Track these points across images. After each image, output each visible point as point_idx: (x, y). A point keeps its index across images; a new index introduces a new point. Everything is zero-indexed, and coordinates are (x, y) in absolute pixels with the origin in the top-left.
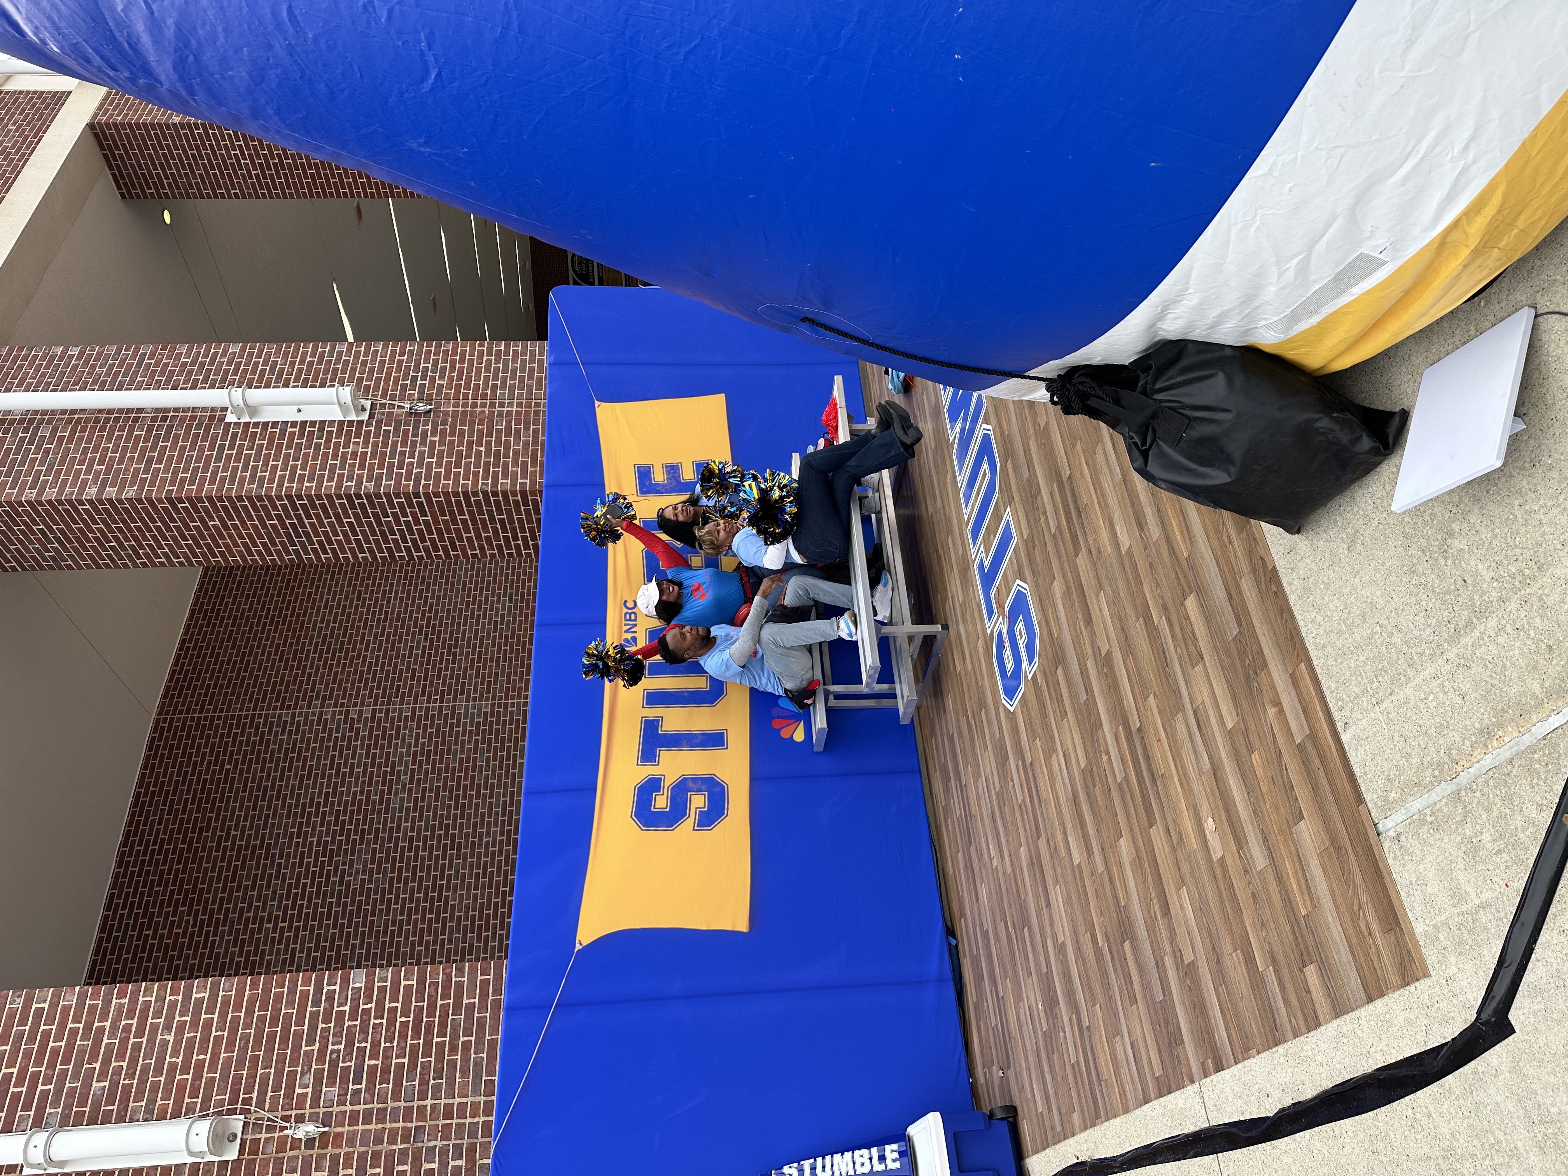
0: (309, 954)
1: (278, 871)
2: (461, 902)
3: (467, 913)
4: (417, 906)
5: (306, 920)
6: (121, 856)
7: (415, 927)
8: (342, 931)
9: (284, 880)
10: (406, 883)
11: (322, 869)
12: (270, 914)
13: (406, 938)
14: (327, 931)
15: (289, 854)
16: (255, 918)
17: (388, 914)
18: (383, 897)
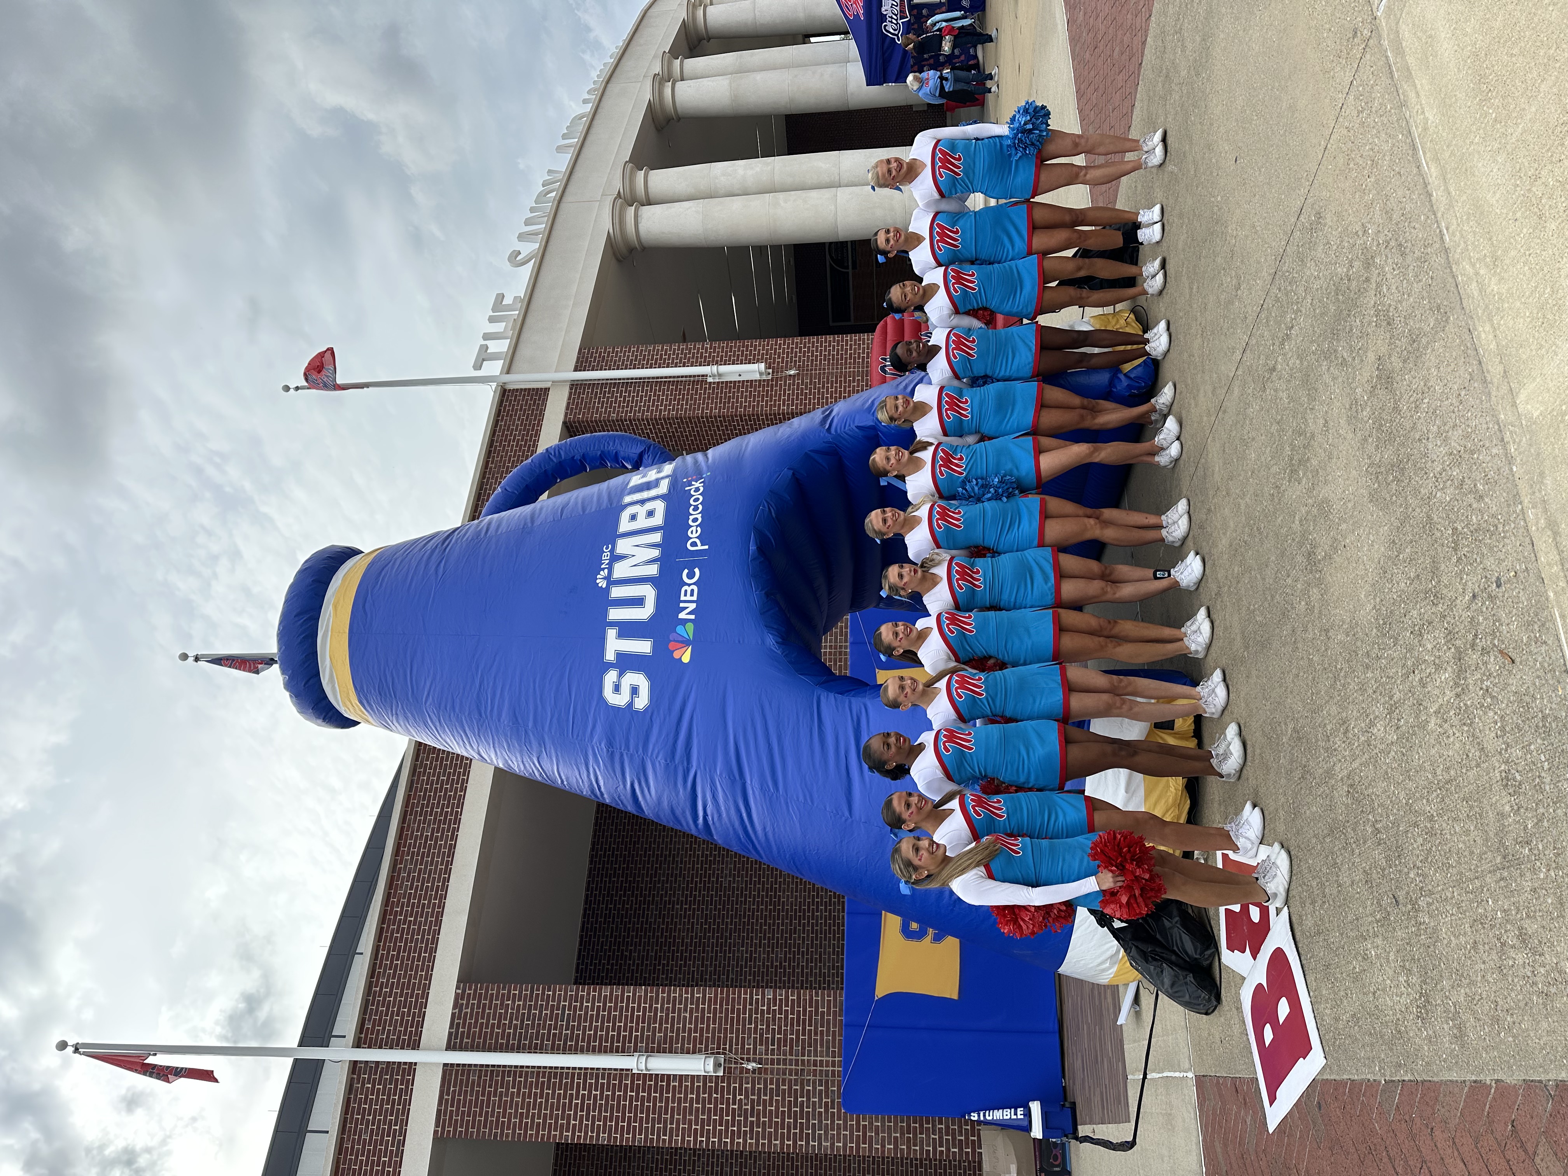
0: (702, 926)
1: (681, 872)
2: (788, 900)
3: (792, 907)
4: (762, 900)
5: (699, 905)
6: (592, 857)
7: (762, 914)
8: (719, 913)
9: (684, 878)
10: (755, 885)
11: (705, 872)
12: (678, 899)
13: (757, 920)
14: (711, 912)
15: (686, 862)
16: (670, 901)
17: (745, 904)
18: (742, 893)
